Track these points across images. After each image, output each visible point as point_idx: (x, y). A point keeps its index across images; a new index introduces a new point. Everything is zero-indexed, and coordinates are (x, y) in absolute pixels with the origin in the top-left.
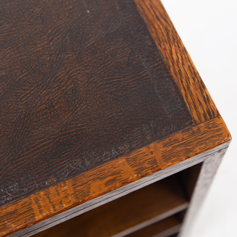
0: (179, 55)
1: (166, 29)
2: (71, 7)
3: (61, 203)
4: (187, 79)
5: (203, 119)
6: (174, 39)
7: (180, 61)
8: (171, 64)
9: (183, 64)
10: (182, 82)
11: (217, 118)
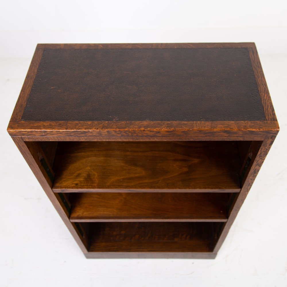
0: (267, 98)
1: (265, 89)
2: (229, 72)
3: (205, 127)
4: (268, 106)
5: (270, 120)
6: (267, 93)
7: (267, 100)
8: (263, 99)
9: (268, 101)
10: (265, 106)
11: (276, 121)
